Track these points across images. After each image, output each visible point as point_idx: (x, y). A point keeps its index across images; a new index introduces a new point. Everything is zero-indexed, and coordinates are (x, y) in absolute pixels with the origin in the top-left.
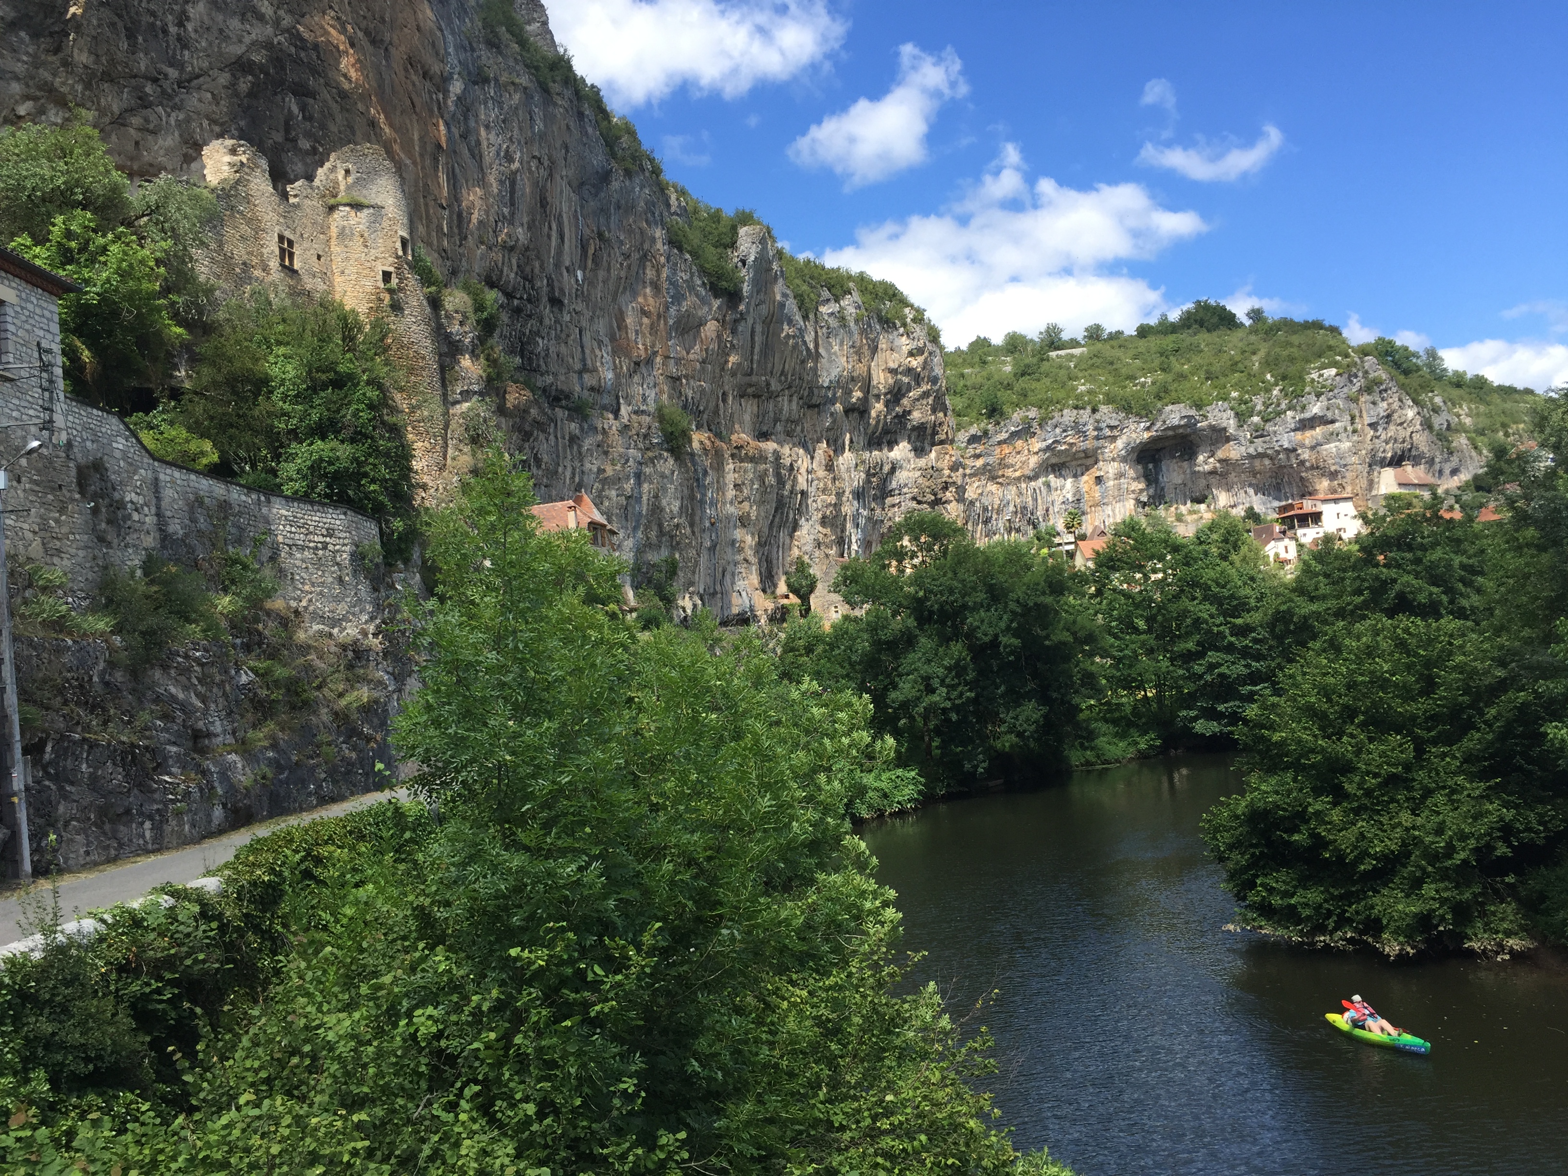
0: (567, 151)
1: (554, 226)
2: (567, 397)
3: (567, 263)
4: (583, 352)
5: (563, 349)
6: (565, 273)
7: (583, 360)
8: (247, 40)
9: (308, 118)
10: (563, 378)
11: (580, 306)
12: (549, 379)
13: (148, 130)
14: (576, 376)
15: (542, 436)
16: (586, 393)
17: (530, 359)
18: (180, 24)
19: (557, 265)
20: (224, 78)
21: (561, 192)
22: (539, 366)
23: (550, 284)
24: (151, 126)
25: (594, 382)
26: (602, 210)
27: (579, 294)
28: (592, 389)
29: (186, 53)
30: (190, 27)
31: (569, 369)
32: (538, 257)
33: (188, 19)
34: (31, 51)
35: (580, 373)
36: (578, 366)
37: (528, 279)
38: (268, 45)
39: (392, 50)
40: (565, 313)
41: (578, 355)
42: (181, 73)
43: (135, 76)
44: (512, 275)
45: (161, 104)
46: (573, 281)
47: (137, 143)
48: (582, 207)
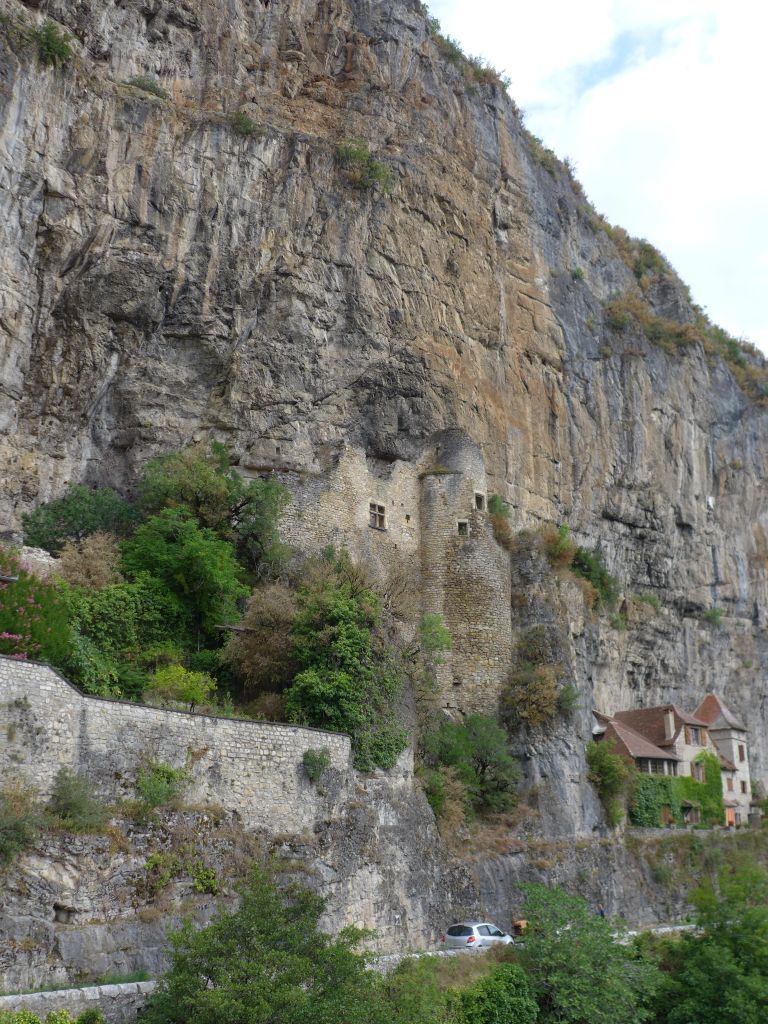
0: (694, 400)
1: (681, 463)
2: (699, 608)
3: (697, 492)
4: (716, 567)
5: (694, 567)
6: (694, 502)
7: (716, 574)
8: (365, 364)
9: (417, 412)
10: (693, 592)
11: (712, 527)
12: (679, 593)
13: (286, 439)
14: (709, 588)
15: (667, 644)
16: (719, 604)
17: (658, 577)
18: (315, 362)
19: (685, 495)
20: (348, 393)
21: (690, 434)
22: (668, 583)
23: (678, 513)
24: (288, 436)
25: (728, 594)
26: (737, 443)
27: (712, 517)
28: (726, 599)
29: (318, 380)
30: (321, 363)
31: (700, 584)
32: (661, 490)
33: (320, 357)
34: (205, 397)
35: (713, 585)
36: (710, 580)
37: (650, 510)
38: (381, 365)
39: (507, 349)
40: (694, 535)
41: (709, 570)
42: (314, 396)
43: (278, 403)
44: (632, 509)
45: (297, 419)
46: (703, 507)
47: (278, 449)
48: (713, 443)
